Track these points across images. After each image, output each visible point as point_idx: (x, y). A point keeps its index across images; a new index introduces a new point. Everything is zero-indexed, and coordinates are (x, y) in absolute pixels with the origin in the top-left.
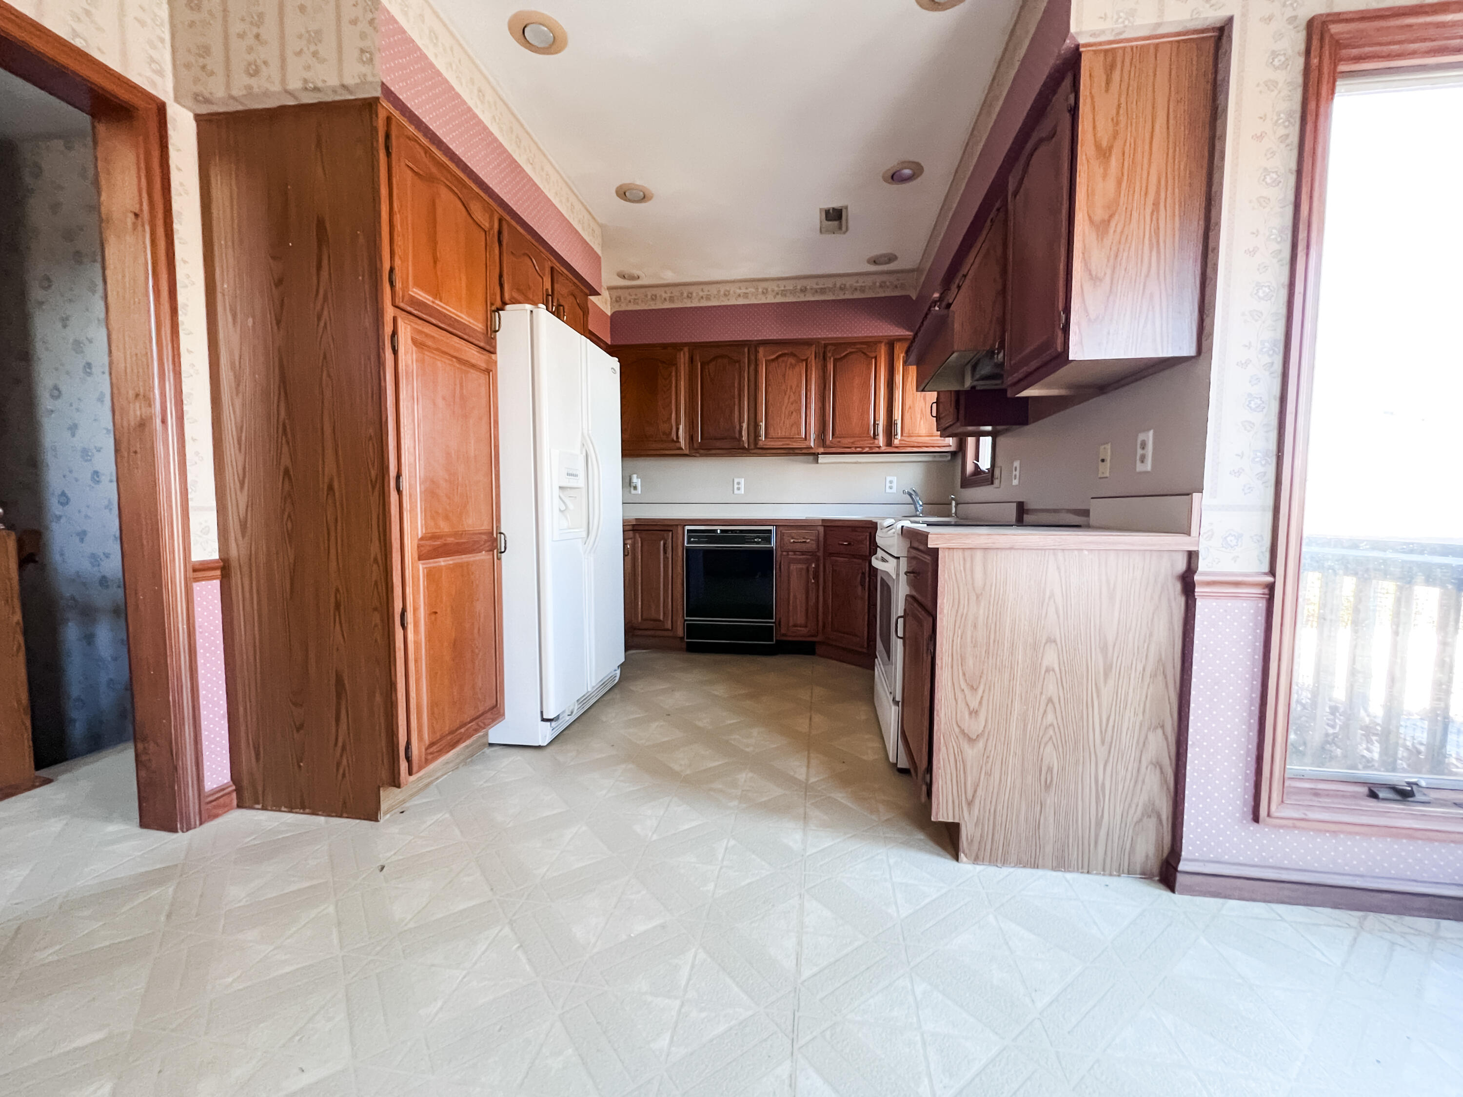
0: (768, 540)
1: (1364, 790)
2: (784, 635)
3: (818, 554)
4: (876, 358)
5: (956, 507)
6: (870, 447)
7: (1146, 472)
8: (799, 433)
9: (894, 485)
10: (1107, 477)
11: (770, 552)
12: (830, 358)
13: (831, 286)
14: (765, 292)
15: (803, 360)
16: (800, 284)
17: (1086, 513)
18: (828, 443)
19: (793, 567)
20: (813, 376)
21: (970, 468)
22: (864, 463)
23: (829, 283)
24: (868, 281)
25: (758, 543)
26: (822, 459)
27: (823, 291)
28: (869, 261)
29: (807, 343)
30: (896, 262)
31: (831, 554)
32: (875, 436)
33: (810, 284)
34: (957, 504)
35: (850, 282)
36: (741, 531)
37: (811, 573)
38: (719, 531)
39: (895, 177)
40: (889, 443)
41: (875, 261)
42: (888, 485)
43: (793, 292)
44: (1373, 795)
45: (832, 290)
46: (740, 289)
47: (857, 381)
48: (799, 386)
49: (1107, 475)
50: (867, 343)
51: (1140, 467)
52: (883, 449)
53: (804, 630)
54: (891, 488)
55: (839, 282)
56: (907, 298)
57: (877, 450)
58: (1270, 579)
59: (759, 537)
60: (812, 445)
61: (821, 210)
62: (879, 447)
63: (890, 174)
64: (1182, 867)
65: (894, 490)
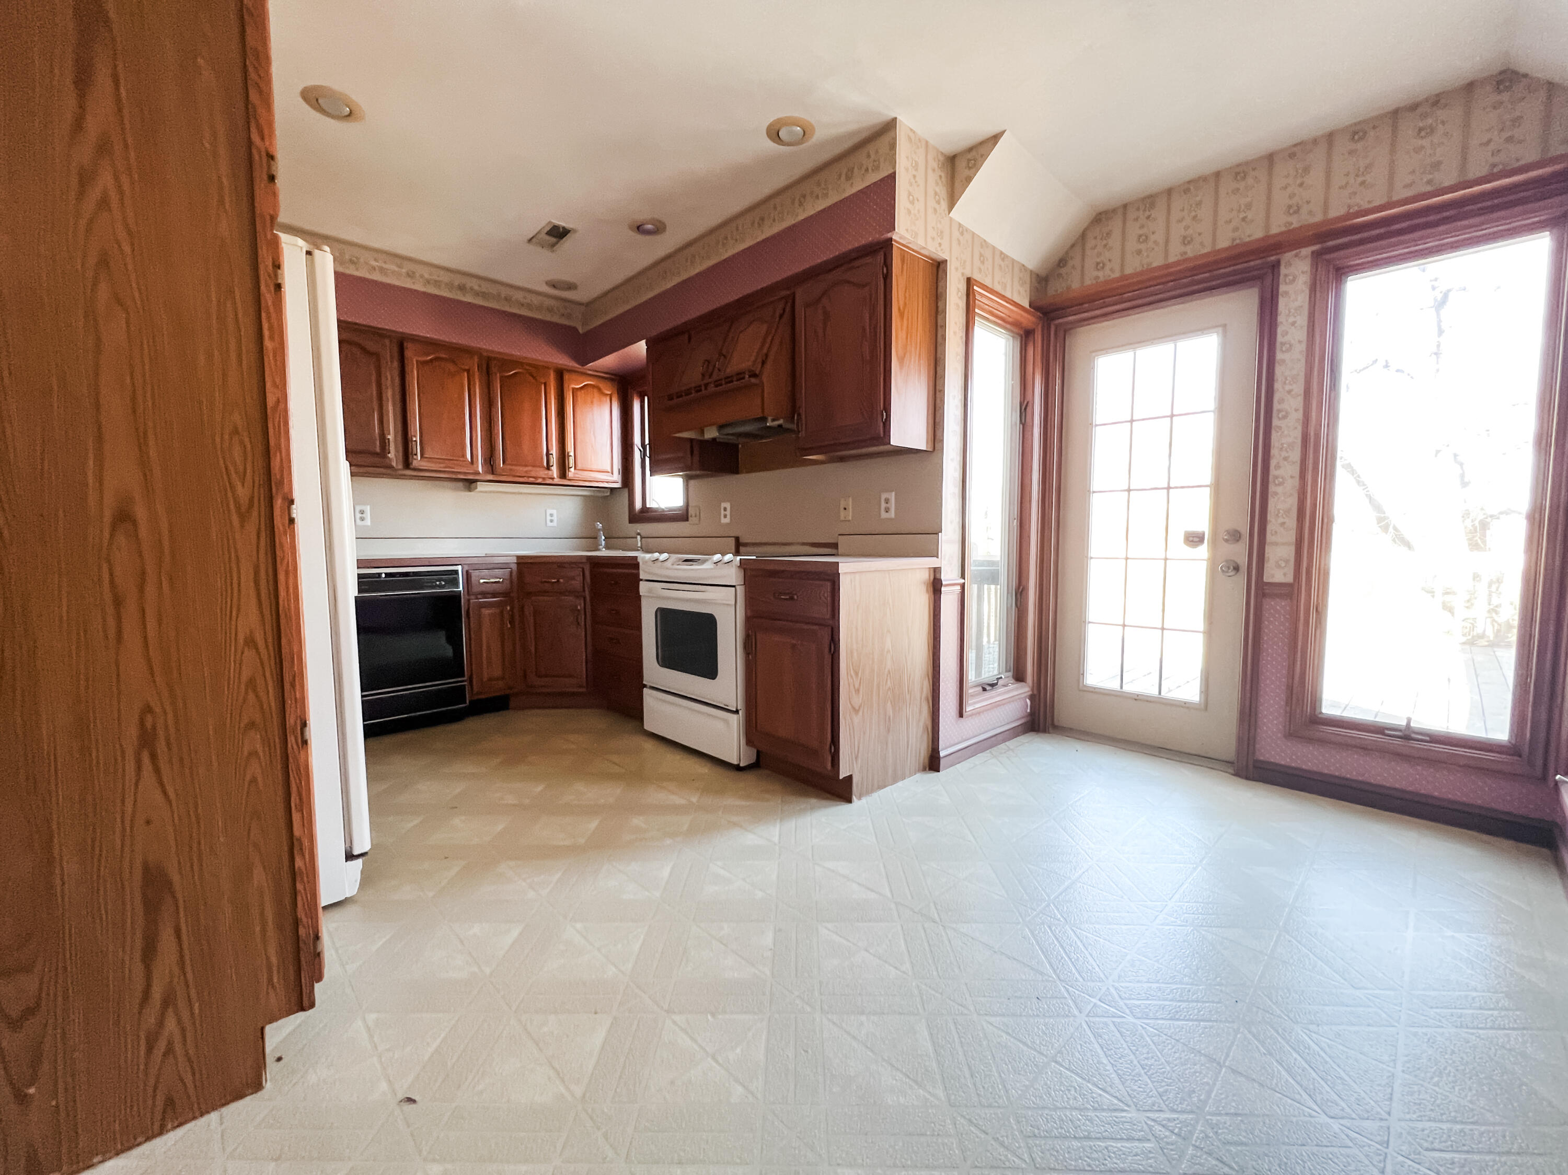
0: (455, 582)
1: (980, 688)
2: (479, 693)
3: (512, 595)
4: (545, 384)
5: (641, 541)
6: (544, 479)
7: (891, 519)
8: (464, 455)
9: (555, 518)
10: (849, 521)
11: (456, 597)
12: (496, 374)
13: (495, 292)
14: (411, 275)
15: (465, 370)
16: (458, 280)
17: (835, 546)
18: (499, 471)
19: (486, 612)
20: (477, 391)
21: (638, 505)
22: (525, 493)
23: (493, 290)
24: (536, 300)
25: (441, 587)
26: (481, 487)
27: (484, 295)
28: (547, 283)
29: (468, 351)
30: (575, 292)
31: (529, 594)
32: (548, 467)
33: (474, 284)
34: (642, 538)
35: (519, 296)
36: (415, 574)
37: (506, 616)
38: (383, 575)
39: (639, 228)
40: (563, 475)
41: (554, 285)
42: (549, 518)
43: (450, 286)
44: (984, 690)
45: (497, 297)
46: (376, 260)
47: (527, 405)
48: (462, 399)
49: (850, 518)
50: (536, 367)
51: (884, 515)
52: (557, 481)
53: (501, 684)
54: (552, 521)
55: (504, 292)
56: (575, 329)
57: (550, 481)
58: (962, 581)
59: (440, 580)
60: (480, 470)
61: (550, 222)
62: (553, 479)
63: (639, 224)
64: (942, 754)
65: (555, 524)
